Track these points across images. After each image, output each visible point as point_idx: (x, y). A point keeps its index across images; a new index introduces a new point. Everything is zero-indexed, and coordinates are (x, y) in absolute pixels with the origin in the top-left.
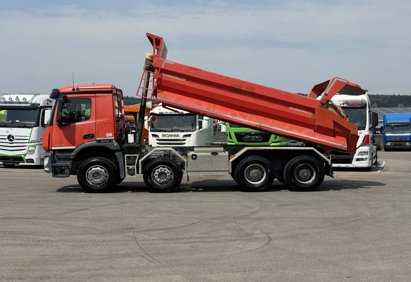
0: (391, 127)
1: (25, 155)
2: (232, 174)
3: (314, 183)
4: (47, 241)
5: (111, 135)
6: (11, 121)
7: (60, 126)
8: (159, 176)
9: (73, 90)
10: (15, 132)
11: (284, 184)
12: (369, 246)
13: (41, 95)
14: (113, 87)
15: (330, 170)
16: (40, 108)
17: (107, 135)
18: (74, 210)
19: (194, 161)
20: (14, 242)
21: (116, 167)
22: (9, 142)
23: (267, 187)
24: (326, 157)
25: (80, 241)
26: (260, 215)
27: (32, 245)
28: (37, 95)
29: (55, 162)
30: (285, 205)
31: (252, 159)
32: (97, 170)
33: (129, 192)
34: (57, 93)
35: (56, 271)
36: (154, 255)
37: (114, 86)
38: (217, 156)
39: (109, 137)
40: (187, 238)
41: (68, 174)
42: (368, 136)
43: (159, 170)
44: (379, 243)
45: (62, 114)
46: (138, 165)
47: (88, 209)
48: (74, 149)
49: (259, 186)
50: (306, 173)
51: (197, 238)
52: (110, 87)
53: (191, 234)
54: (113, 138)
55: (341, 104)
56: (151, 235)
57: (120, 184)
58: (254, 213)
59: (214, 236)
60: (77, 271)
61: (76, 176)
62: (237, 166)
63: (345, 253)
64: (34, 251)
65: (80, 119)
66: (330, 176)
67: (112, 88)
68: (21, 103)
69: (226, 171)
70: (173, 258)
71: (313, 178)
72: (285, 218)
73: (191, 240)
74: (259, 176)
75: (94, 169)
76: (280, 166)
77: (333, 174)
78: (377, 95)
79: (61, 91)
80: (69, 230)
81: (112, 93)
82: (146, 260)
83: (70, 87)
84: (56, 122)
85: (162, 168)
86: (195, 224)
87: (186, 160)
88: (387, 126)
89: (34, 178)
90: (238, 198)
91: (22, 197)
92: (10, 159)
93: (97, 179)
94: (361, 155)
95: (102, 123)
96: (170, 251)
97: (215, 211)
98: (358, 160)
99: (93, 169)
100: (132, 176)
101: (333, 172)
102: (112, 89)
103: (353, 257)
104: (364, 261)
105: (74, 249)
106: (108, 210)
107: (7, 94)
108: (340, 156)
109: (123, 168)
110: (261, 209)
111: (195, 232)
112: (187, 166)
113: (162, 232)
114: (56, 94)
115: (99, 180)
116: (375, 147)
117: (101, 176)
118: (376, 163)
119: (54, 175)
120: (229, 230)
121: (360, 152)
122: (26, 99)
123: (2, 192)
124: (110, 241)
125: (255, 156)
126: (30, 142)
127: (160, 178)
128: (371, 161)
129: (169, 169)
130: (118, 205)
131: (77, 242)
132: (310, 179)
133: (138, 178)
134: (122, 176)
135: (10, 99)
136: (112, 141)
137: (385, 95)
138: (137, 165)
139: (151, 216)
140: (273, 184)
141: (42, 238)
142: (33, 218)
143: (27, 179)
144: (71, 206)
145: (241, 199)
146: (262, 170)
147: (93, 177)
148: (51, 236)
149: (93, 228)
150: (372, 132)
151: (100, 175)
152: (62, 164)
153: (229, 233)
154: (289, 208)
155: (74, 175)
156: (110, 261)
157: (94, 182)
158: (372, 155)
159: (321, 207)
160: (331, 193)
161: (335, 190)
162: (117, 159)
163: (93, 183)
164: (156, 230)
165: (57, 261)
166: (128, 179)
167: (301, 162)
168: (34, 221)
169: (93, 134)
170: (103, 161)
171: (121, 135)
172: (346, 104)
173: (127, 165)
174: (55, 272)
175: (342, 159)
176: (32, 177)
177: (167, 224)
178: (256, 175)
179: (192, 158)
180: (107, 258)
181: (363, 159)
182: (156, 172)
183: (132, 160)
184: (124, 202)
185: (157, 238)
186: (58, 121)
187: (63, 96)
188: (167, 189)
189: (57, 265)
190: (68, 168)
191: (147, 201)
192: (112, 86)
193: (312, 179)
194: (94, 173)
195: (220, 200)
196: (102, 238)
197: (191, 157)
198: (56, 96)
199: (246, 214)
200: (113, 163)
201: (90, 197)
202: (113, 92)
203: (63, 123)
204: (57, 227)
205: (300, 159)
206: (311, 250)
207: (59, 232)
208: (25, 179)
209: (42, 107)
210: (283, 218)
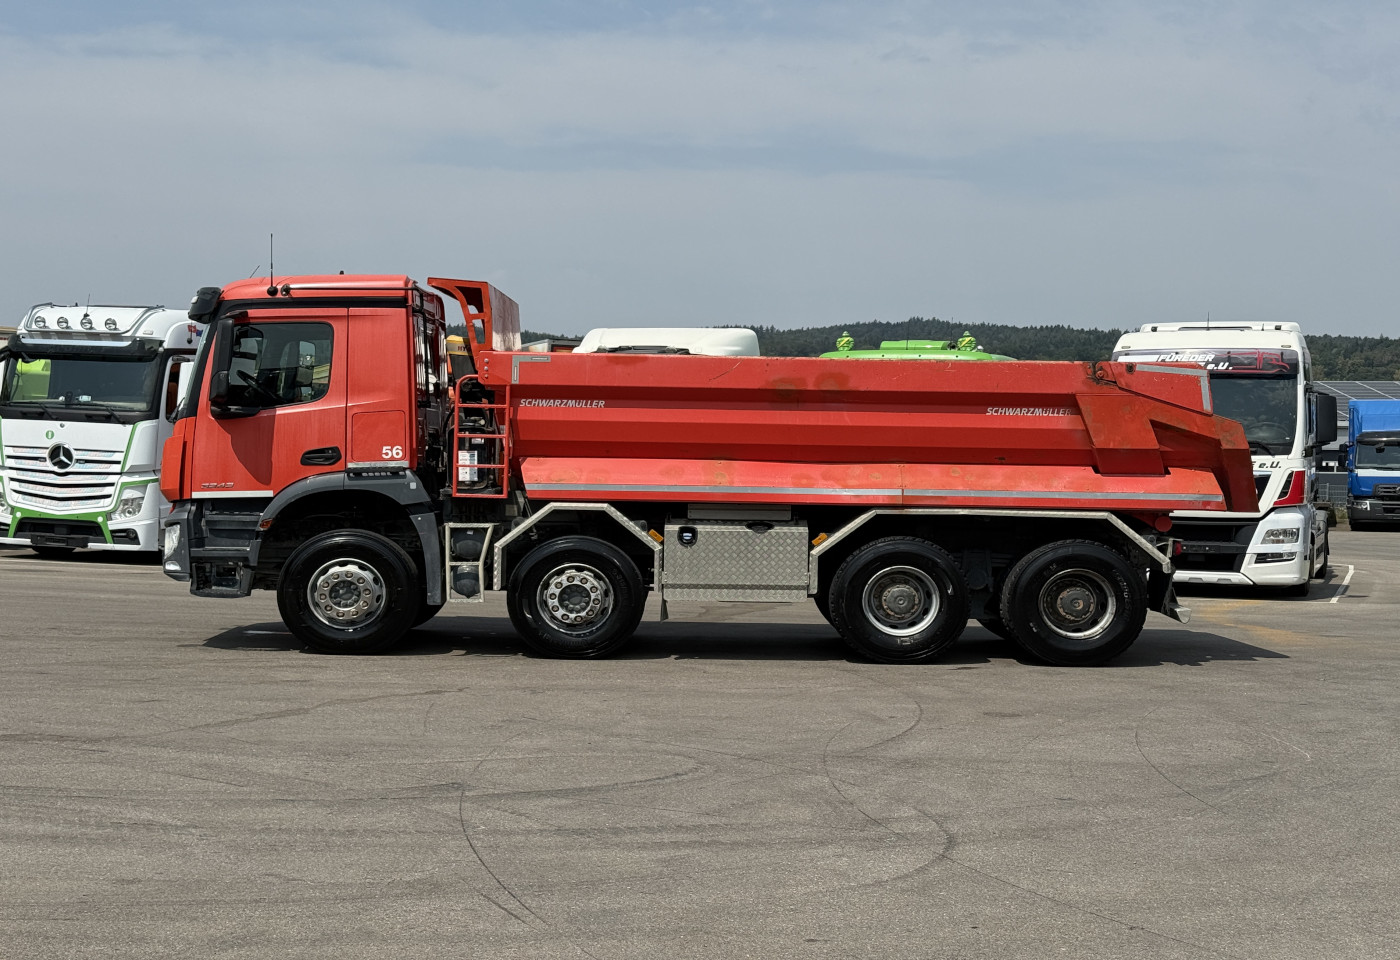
0: (1377, 446)
1: (108, 516)
2: (821, 599)
3: (1109, 638)
4: (149, 825)
5: (398, 454)
6: (62, 398)
7: (223, 416)
8: (561, 600)
9: (269, 292)
10: (76, 435)
11: (999, 638)
12: (1315, 878)
13: (168, 312)
14: (410, 286)
15: (1168, 594)
16: (163, 353)
17: (384, 451)
18: (258, 712)
19: (687, 551)
20: (29, 827)
21: (413, 564)
22: (56, 469)
23: (942, 647)
24: (1153, 545)
25: (267, 830)
26: (913, 748)
27: (92, 841)
28: (153, 311)
29: (200, 542)
30: (1003, 716)
31: (892, 547)
32: (347, 574)
33: (455, 652)
34: (215, 301)
35: (166, 942)
36: (526, 889)
37: (415, 282)
38: (766, 534)
39: (392, 459)
40: (649, 830)
41: (247, 588)
42: (1301, 475)
43: (564, 578)
44: (1351, 865)
45: (228, 375)
46: (489, 561)
47: (306, 711)
48: (269, 500)
49: (912, 644)
50: (1081, 602)
51: (688, 829)
52: (400, 284)
53: (666, 813)
54: (405, 464)
55: (1208, 363)
56: (520, 815)
57: (427, 625)
58: (893, 739)
59: (746, 824)
60: (241, 946)
61: (273, 593)
62: (839, 572)
63: (1227, 904)
64: (95, 865)
65: (294, 394)
66: (1165, 613)
67: (406, 290)
68: (97, 336)
69: (797, 588)
70: (595, 904)
71: (1106, 621)
72: (1004, 762)
73: (666, 837)
74: (913, 608)
75: (337, 569)
76: (990, 573)
77: (1178, 606)
78: (1326, 336)
79: (229, 296)
80: (232, 788)
81: (406, 307)
82: (497, 909)
83: (262, 282)
84: (210, 402)
85: (573, 572)
86: (680, 778)
87: (657, 548)
88: (1360, 442)
89: (132, 597)
90: (837, 685)
91: (82, 664)
92: (56, 529)
93: (346, 606)
94: (1273, 542)
95: (367, 412)
96: (586, 877)
97: (754, 730)
98: (1262, 558)
99: (332, 571)
100: (468, 597)
101: (1178, 599)
102: (407, 294)
103: (1258, 917)
104: (1299, 934)
105: (240, 858)
106: (376, 716)
107: (51, 305)
108: (1200, 543)
109: (439, 570)
110: (918, 726)
111: (681, 808)
112: (662, 566)
113: (564, 802)
114: (210, 307)
115: (352, 609)
116: (1321, 516)
117: (359, 595)
118: (1323, 573)
119: (198, 588)
120: (802, 802)
121: (1270, 533)
122: (115, 324)
123: (16, 643)
124: (374, 832)
125: (901, 537)
126: (126, 470)
127: (566, 607)
128: (1308, 563)
129: (597, 577)
130: (416, 697)
131: (253, 832)
132: (1094, 623)
133: (491, 604)
134: (433, 597)
135: (61, 321)
136: (401, 473)
137: (1352, 336)
138: (486, 558)
139: (526, 742)
140: (963, 637)
141: (131, 814)
142: (108, 739)
143: (109, 600)
144: (249, 700)
145: (849, 688)
146: (928, 587)
147: (331, 597)
148: (163, 807)
149: (317, 783)
150: (1314, 464)
151: (356, 593)
152: (225, 550)
153: (804, 813)
154: (1020, 727)
155: (267, 588)
156: (367, 910)
157: (334, 615)
158: (1313, 542)
159: (1134, 724)
160: (1169, 675)
161: (1180, 663)
162: (418, 536)
163: (330, 619)
164: (540, 794)
165: (173, 903)
166: (455, 606)
167: (1064, 562)
168: (113, 749)
169: (335, 450)
170: (369, 543)
171: (435, 454)
172: (1227, 364)
173: (454, 558)
174: (160, 948)
175: (1207, 556)
176: (127, 593)
177: (581, 774)
178: (903, 604)
179: (681, 538)
180: (354, 899)
181: (1281, 555)
182: (553, 586)
183: (470, 542)
184: (435, 689)
185: (543, 824)
186: (214, 401)
187: (238, 312)
188: (591, 645)
189: (171, 919)
190: (246, 566)
191: (516, 688)
192: (406, 283)
193: (1102, 624)
194: (337, 584)
195: (774, 691)
196: (345, 821)
197: (676, 535)
198: (211, 314)
199: (865, 744)
200: (403, 552)
201: (321, 667)
202: (410, 303)
203: (233, 408)
204: (190, 776)
205: (1062, 552)
206: (1102, 887)
207: (197, 793)
208: (100, 600)
209: (170, 352)
210: (999, 761)
